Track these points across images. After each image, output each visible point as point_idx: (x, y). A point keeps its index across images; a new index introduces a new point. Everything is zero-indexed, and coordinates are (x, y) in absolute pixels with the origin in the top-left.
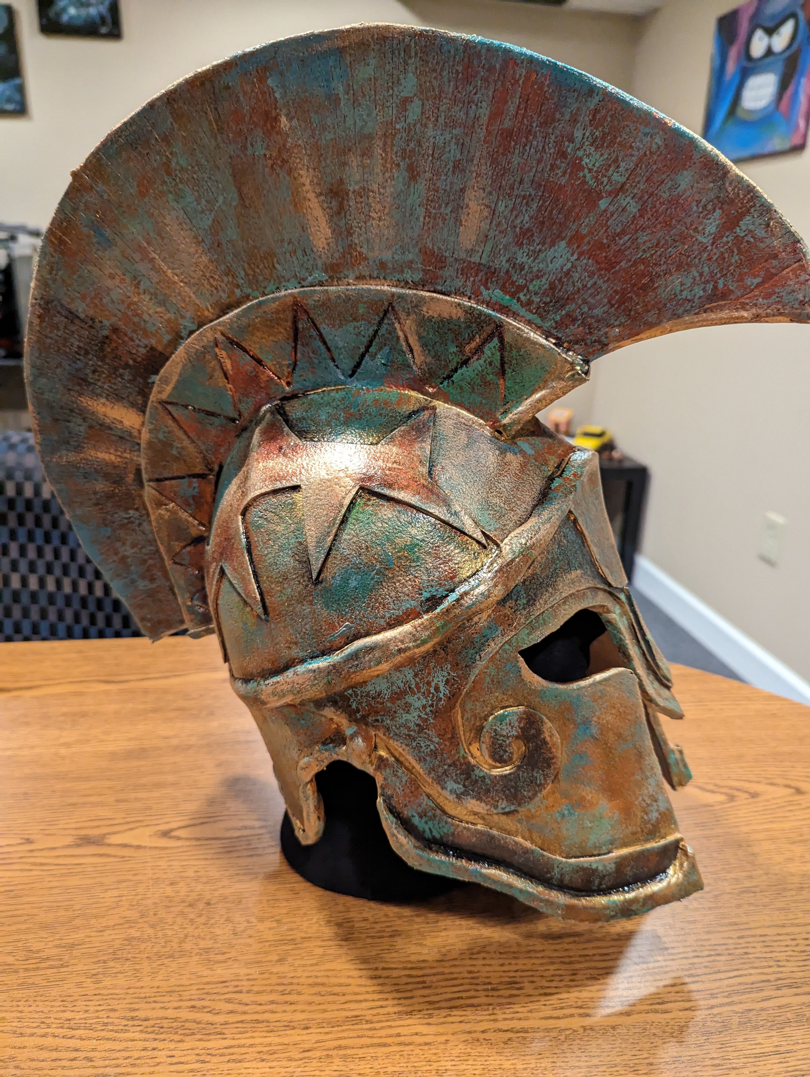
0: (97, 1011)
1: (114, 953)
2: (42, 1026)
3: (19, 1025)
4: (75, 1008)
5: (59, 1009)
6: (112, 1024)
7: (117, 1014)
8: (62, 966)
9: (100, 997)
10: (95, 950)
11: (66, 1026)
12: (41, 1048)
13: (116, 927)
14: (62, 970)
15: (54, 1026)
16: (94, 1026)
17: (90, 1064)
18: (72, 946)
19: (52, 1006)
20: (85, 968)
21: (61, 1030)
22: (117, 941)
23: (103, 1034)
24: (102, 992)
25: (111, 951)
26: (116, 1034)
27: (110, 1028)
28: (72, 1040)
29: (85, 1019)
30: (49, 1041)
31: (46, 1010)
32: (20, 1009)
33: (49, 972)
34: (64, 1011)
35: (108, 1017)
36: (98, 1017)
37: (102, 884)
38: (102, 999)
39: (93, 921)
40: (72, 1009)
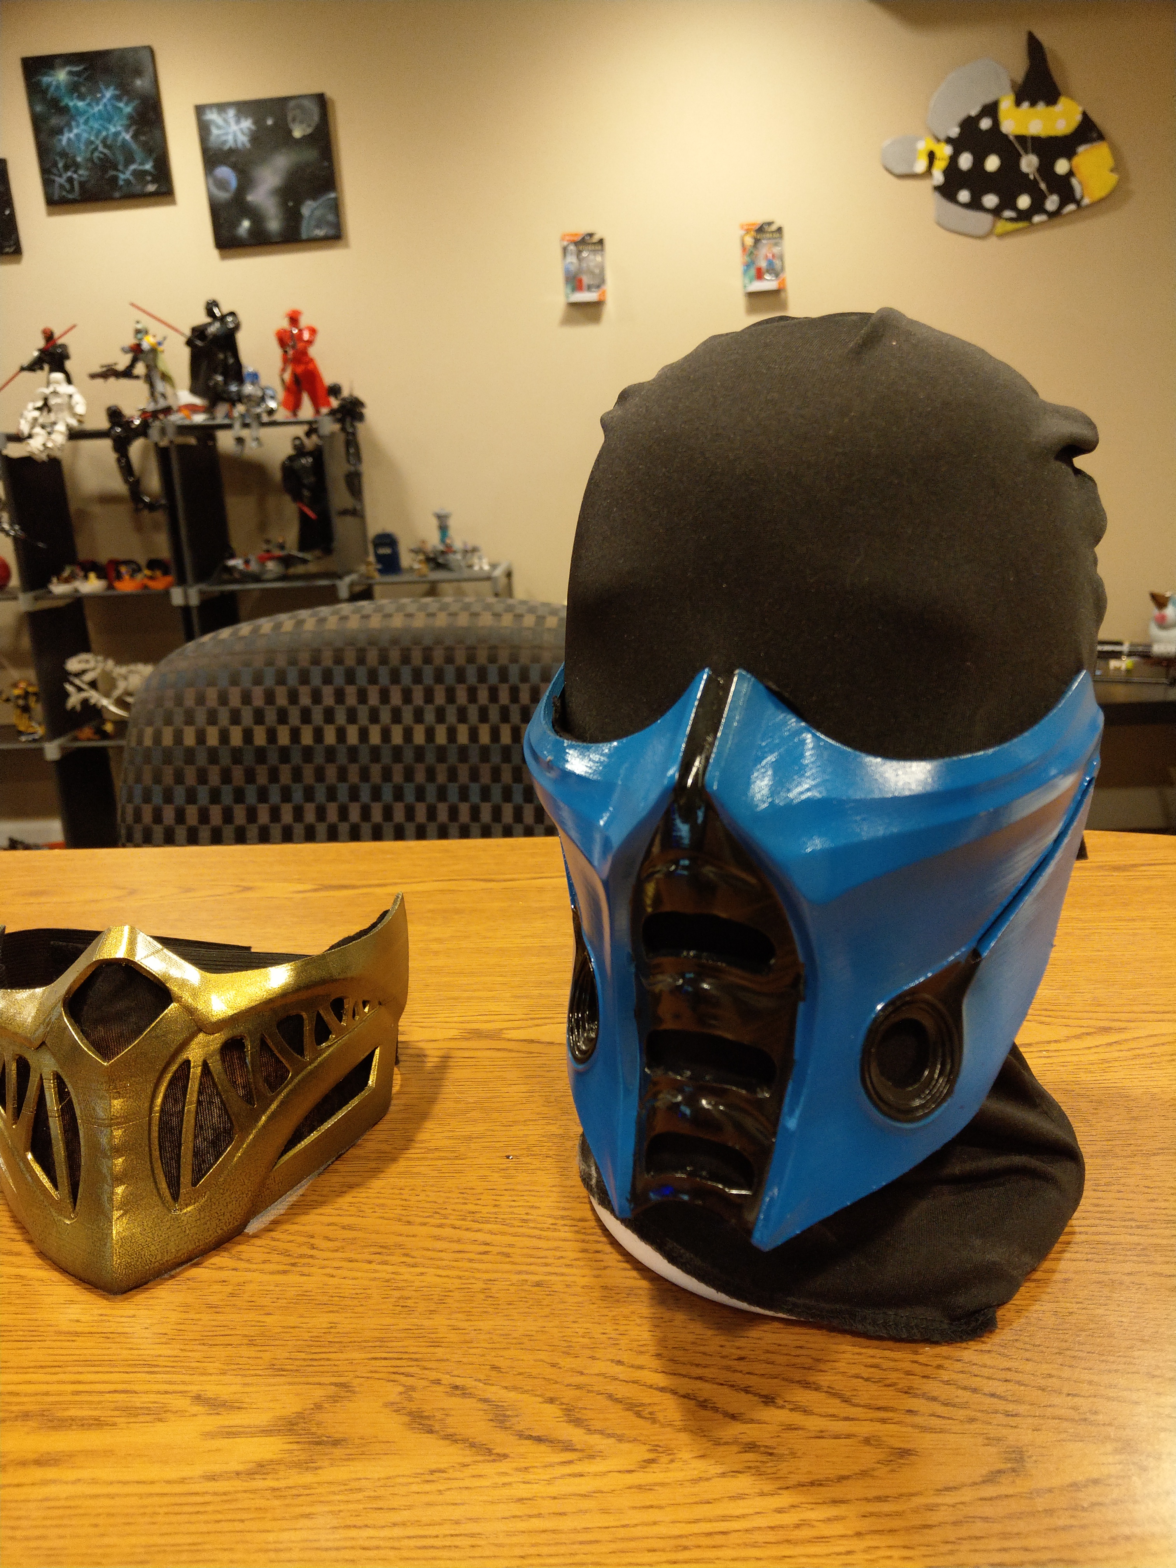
0: (511, 1207)
1: (528, 1149)
2: (437, 1216)
3: (403, 1212)
4: (478, 1202)
5: (457, 1201)
6: (534, 1221)
7: (540, 1212)
8: (456, 1158)
9: (512, 1193)
10: (501, 1144)
11: (469, 1219)
12: (438, 1238)
13: (528, 1123)
14: (457, 1162)
15: (451, 1217)
16: (508, 1221)
17: (508, 1260)
18: (469, 1138)
19: (448, 1198)
20: (489, 1162)
21: (463, 1222)
22: (531, 1137)
23: (520, 1230)
24: (516, 1187)
25: (524, 1146)
26: (542, 1233)
27: (531, 1225)
28: (479, 1234)
29: (495, 1213)
30: (447, 1232)
31: (440, 1201)
32: (403, 1197)
33: (439, 1162)
34: (466, 1204)
35: (527, 1214)
36: (512, 1213)
37: (504, 1079)
38: (518, 1195)
39: (495, 1115)
40: (475, 1202)
